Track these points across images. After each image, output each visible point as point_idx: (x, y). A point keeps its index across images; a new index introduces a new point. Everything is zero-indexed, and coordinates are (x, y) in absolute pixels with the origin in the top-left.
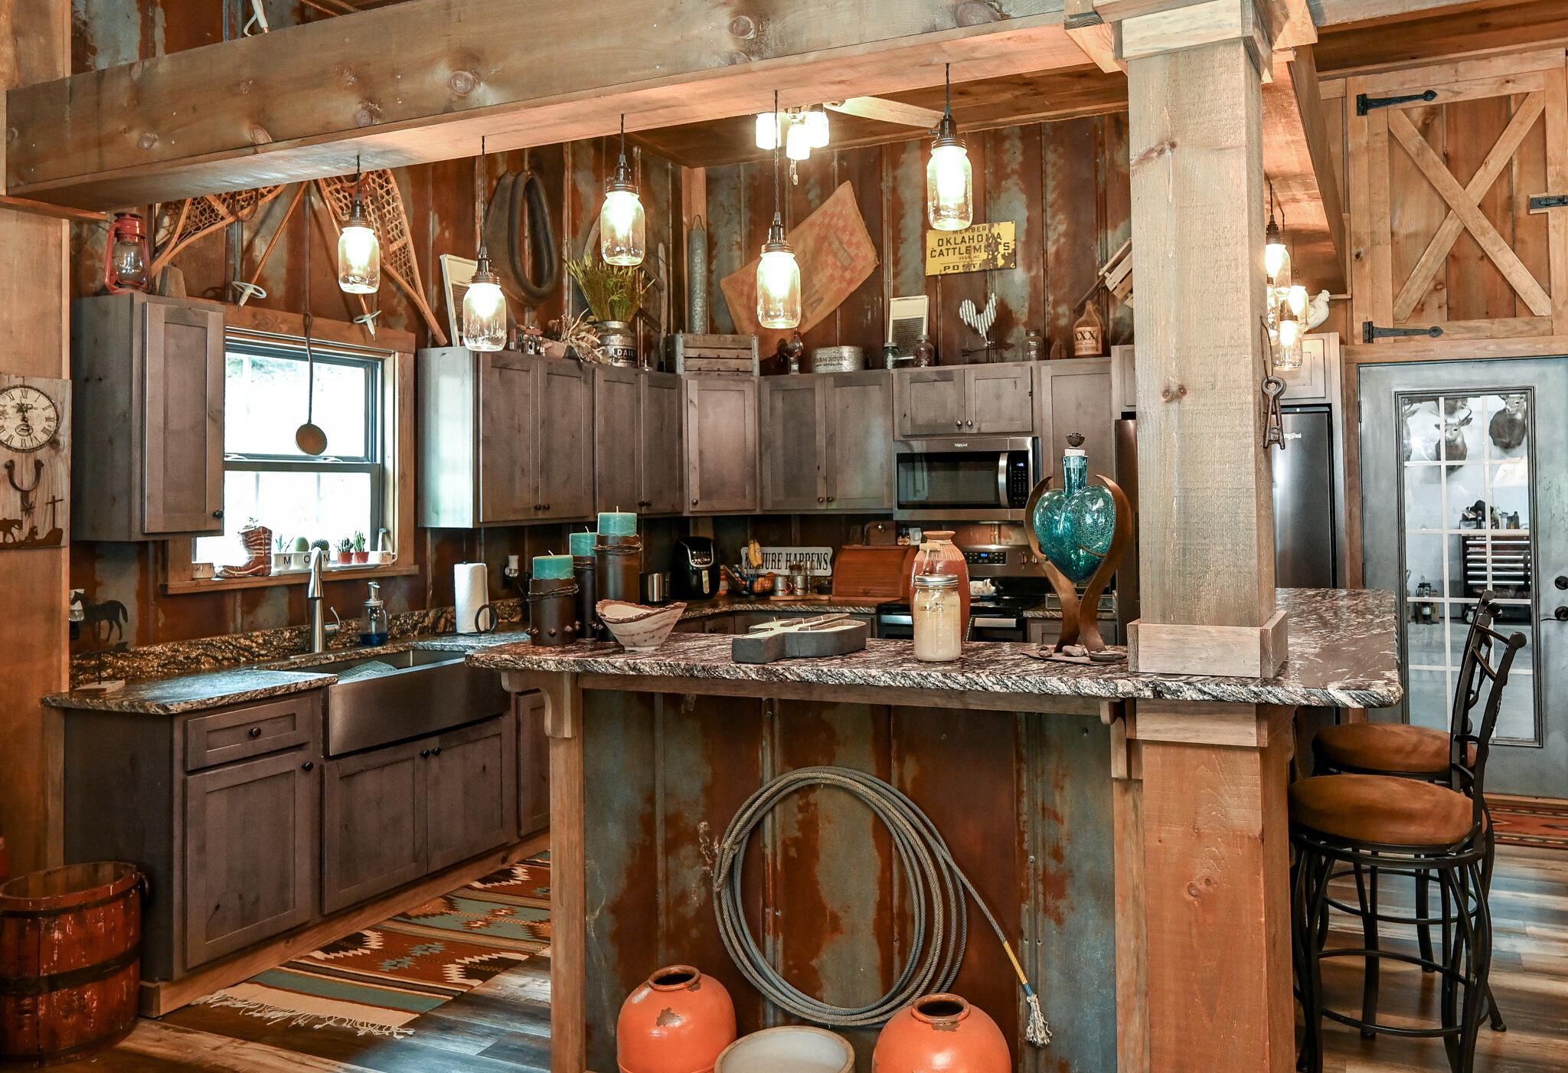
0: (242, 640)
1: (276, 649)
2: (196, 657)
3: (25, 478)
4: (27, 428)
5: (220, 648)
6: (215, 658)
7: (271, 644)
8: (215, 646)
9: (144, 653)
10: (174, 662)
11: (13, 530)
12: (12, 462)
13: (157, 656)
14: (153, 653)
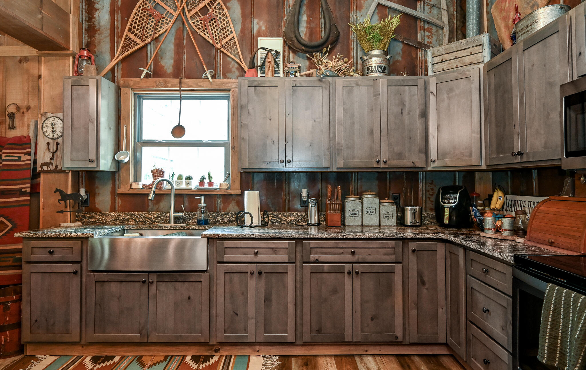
0: (147, 215)
1: (163, 220)
2: (127, 219)
3: (53, 148)
4: (53, 131)
5: (137, 216)
6: (135, 220)
7: (160, 218)
8: (135, 215)
9: (107, 215)
10: (119, 220)
11: (50, 166)
12: (48, 142)
13: (112, 216)
14: (110, 215)
